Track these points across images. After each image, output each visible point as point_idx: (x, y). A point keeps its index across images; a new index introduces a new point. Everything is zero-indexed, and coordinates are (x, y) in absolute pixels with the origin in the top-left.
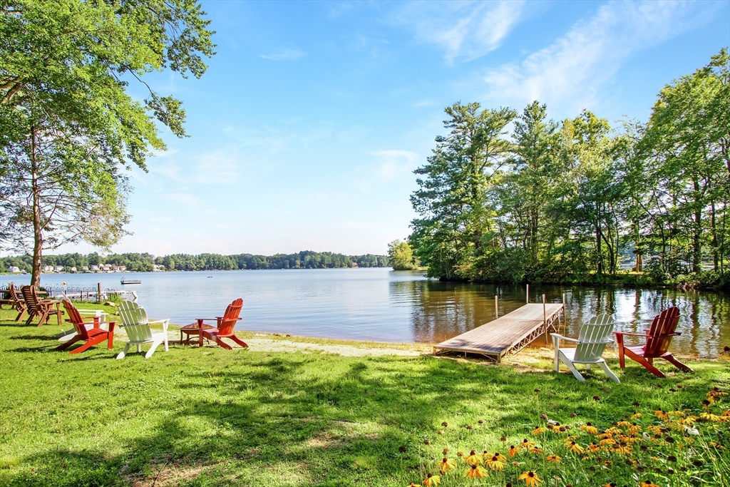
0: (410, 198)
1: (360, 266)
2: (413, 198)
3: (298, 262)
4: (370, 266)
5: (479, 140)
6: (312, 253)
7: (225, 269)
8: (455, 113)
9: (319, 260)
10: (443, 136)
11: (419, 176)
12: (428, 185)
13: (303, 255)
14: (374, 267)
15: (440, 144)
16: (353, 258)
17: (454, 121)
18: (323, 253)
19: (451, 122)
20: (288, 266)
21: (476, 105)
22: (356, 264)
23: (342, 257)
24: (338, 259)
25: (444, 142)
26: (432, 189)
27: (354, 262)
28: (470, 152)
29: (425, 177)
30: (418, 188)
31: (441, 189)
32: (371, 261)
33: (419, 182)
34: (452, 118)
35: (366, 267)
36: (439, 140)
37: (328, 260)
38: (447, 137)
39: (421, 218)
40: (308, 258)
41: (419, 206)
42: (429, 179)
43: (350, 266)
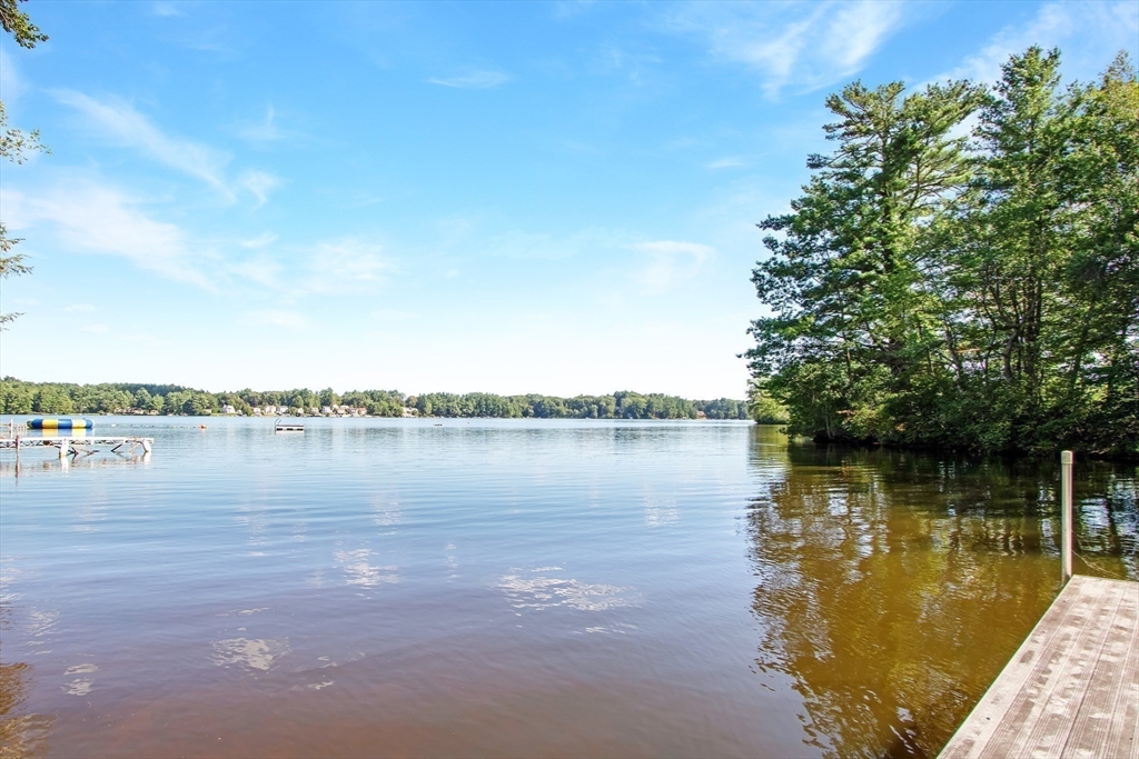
0: (752, 276)
1: (710, 416)
2: (757, 277)
3: (612, 408)
4: (726, 417)
5: (901, 152)
6: (633, 395)
7: (502, 416)
8: (848, 106)
9: (644, 406)
10: (823, 154)
11: (770, 232)
12: (790, 249)
13: (619, 397)
14: (732, 418)
15: (817, 172)
16: (697, 404)
17: (847, 124)
18: (651, 396)
19: (840, 126)
20: (596, 414)
21: (898, 88)
22: (702, 413)
23: (681, 403)
24: (674, 405)
25: (826, 169)
26: (798, 260)
27: (700, 410)
28: (881, 180)
29: (782, 236)
30: (767, 255)
31: (817, 259)
32: (728, 410)
33: (771, 243)
34: (843, 119)
35: (719, 418)
36: (815, 163)
37: (658, 406)
38: (832, 156)
39: (775, 315)
40: (627, 402)
41: (770, 293)
42: (789, 239)
43: (692, 416)
